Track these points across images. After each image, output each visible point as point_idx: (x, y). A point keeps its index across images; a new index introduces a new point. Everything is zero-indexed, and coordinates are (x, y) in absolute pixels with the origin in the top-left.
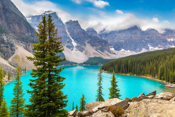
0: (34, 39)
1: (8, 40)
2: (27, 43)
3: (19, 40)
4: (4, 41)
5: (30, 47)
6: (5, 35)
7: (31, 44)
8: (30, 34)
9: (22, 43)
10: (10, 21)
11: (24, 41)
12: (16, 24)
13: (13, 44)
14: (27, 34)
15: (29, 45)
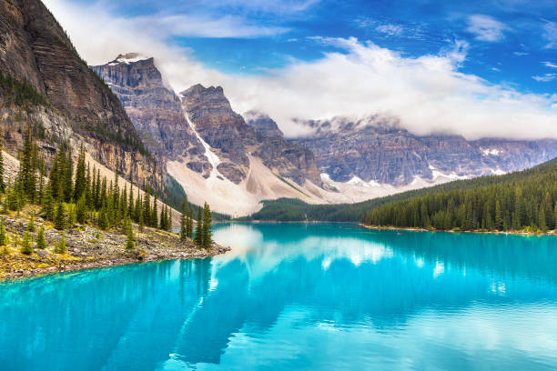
0: (120, 131)
1: (53, 128)
2: (102, 142)
3: (78, 132)
4: (43, 129)
5: (112, 156)
6: (46, 111)
7: (113, 148)
8: (110, 114)
9: (87, 141)
10: (48, 68)
11: (92, 136)
12: (68, 79)
13: (69, 141)
14: (100, 115)
15: (108, 150)
